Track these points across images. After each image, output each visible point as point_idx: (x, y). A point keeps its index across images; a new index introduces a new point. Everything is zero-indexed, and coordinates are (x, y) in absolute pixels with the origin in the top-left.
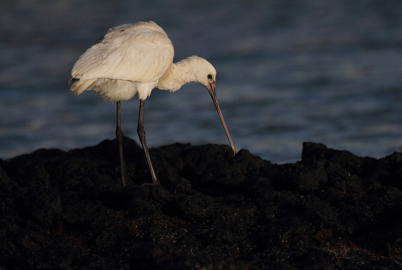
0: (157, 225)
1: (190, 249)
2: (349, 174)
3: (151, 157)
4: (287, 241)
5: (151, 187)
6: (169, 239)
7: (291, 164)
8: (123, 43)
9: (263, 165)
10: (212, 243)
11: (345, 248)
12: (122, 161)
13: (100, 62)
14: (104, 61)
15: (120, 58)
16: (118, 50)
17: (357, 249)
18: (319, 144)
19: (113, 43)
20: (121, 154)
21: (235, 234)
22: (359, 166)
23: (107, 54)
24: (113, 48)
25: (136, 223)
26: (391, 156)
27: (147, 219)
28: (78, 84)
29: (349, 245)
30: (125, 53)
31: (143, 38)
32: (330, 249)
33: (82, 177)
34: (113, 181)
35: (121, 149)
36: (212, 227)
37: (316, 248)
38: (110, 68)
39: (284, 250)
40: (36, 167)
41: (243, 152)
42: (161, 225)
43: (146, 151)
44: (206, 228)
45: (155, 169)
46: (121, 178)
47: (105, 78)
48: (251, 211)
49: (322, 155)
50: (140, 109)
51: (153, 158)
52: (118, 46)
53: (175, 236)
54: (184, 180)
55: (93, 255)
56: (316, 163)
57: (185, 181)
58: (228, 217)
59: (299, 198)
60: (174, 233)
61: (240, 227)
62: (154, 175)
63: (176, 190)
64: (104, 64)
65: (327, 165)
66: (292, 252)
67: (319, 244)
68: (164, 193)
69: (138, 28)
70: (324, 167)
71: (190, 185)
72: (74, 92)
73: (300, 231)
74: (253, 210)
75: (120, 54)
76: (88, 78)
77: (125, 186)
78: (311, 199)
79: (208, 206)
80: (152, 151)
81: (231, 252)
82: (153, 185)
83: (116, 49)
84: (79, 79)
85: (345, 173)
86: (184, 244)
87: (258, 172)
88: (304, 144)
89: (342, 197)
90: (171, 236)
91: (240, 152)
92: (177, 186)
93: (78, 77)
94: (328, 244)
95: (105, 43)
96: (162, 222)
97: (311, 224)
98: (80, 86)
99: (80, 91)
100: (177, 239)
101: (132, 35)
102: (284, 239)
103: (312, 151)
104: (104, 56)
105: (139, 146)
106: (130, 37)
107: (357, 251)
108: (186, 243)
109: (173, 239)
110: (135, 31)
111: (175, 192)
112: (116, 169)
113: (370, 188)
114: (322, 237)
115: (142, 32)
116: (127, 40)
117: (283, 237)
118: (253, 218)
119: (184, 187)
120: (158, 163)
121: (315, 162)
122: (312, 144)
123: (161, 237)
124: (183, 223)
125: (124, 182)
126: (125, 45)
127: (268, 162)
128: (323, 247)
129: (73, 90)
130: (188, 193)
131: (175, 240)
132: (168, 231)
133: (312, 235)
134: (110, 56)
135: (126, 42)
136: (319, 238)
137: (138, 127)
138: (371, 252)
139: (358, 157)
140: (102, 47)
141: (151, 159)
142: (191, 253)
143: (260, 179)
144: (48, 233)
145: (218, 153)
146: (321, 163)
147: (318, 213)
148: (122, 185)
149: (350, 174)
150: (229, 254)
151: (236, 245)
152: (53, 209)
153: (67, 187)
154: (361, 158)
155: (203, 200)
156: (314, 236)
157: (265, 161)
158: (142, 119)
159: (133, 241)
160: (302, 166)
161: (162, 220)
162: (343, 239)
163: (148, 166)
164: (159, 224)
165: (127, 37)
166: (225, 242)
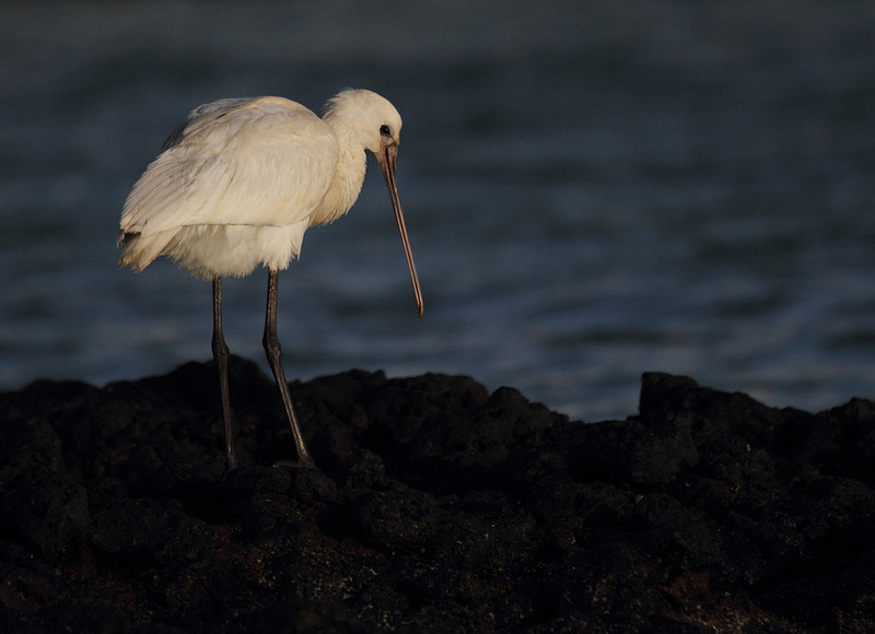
0: (305, 557)
1: (382, 614)
2: (748, 446)
3: (294, 403)
4: (604, 599)
5: (293, 472)
6: (334, 590)
7: (614, 422)
8: (228, 141)
9: (551, 425)
10: (432, 601)
11: (738, 616)
12: (227, 410)
13: (182, 190)
14: (193, 188)
15: (227, 177)
16: (220, 158)
17: (766, 620)
18: (679, 377)
19: (206, 144)
20: (225, 394)
21: (485, 581)
22: (772, 428)
23: (195, 171)
24: (207, 155)
25: (259, 554)
26: (844, 407)
27: (284, 543)
28: (139, 246)
29: (748, 609)
30: (237, 165)
31: (271, 126)
32: (704, 618)
33: (135, 445)
34: (207, 456)
35: (225, 385)
36: (432, 565)
37: (672, 615)
38: (206, 202)
39: (597, 620)
40: (31, 422)
41: (505, 395)
42: (315, 559)
43: (283, 389)
44: (419, 567)
46: (225, 450)
47: (197, 225)
48: (523, 528)
49: (687, 404)
50: (269, 292)
51: (299, 404)
52: (218, 150)
53: (348, 584)
54: (369, 455)
55: (160, 624)
56: (673, 420)
57: (372, 457)
58: (470, 541)
59: (632, 500)
60: (347, 576)
61: (496, 566)
62: (302, 443)
63: (350, 477)
64: (192, 195)
65: (697, 426)
66: (616, 625)
67: (677, 606)
68: (323, 483)
69: (255, 105)
70: (690, 430)
71: (382, 466)
72: (129, 266)
73: (635, 576)
74: (526, 526)
75: (224, 167)
76: (159, 228)
77: (233, 468)
78: (661, 505)
79: (423, 515)
80: (295, 387)
81: (476, 623)
82: (299, 465)
83: (215, 158)
84: (139, 234)
85: (739, 444)
86: (367, 604)
87: (538, 439)
88: (645, 376)
89: (732, 499)
90: (338, 585)
91: (499, 391)
92: (354, 468)
93: (136, 229)
94: (699, 607)
95: (188, 146)
96: (317, 551)
97: (660, 561)
98: (142, 252)
99: (145, 262)
100: (352, 592)
101: (246, 122)
102: (598, 594)
103: (661, 393)
104: (191, 176)
106: (242, 127)
107: (767, 625)
108: (372, 601)
109: (343, 590)
110: (250, 113)
111: (349, 483)
112: (215, 429)
113: (796, 479)
114: (686, 590)
115: (266, 114)
116: (236, 135)
117: (594, 589)
118: (526, 544)
119: (367, 472)
120: (310, 416)
121: (670, 419)
123: (315, 586)
124: (367, 553)
125: (232, 458)
126: (233, 145)
127: (561, 416)
128: (688, 615)
129: (127, 261)
130: (377, 486)
131: (347, 593)
132: (332, 573)
133: (663, 585)
134: (204, 176)
135: (236, 139)
136: (679, 594)
137: (265, 335)
138: (797, 628)
139: (768, 409)
140: (182, 155)
142: (384, 624)
143: (544, 457)
144: (58, 573)
145: (447, 395)
146: (684, 421)
147: (677, 534)
148: (227, 465)
149: (751, 447)
150: (472, 626)
151: (486, 605)
152: (69, 518)
153: (102, 469)
154: (775, 409)
155: (413, 503)
156: (666, 589)
157: (555, 413)
158: (273, 317)
159: (251, 593)
160: (640, 426)
161: (319, 547)
162: (733, 596)
163: (286, 423)
164: (312, 557)
165: (235, 128)
166: (461, 599)
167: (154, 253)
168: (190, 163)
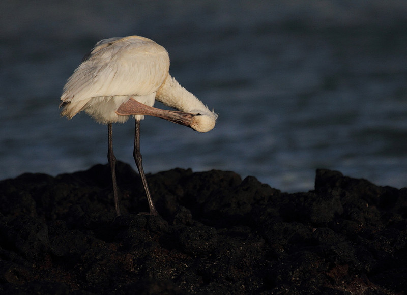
0: (153, 258)
1: (190, 286)
2: (367, 205)
3: (148, 184)
4: (298, 278)
5: (147, 217)
6: (167, 274)
7: (303, 193)
8: (113, 56)
9: (272, 194)
10: (215, 280)
11: (362, 287)
12: (115, 187)
13: (91, 81)
14: (96, 79)
15: (112, 74)
16: (109, 64)
17: (376, 288)
18: (334, 171)
19: (102, 59)
20: (114, 179)
21: (240, 270)
22: (379, 196)
23: (97, 71)
24: (103, 64)
25: (131, 257)
27: (143, 252)
28: (70, 107)
29: (367, 284)
30: (117, 67)
31: (134, 49)
32: (346, 288)
33: (71, 204)
34: (106, 210)
35: (114, 175)
36: (214, 262)
37: (330, 286)
38: (103, 86)
39: (294, 289)
40: (21, 193)
41: (250, 180)
42: (158, 259)
43: (143, 177)
44: (209, 263)
45: (152, 197)
46: (115, 207)
47: (99, 97)
48: (259, 244)
49: (337, 184)
50: (136, 130)
51: (150, 185)
52: (108, 61)
53: (174, 271)
54: (184, 209)
55: (83, 291)
56: (331, 192)
57: (186, 210)
58: (233, 250)
59: (311, 231)
60: (173, 268)
61: (245, 263)
62: (152, 203)
63: (175, 220)
64: (96, 82)
65: (343, 195)
66: (303, 291)
67: (333, 282)
68: (162, 223)
69: (126, 39)
70: (339, 197)
71: (190, 215)
72: (65, 116)
73: (312, 267)
74: (260, 244)
75: (111, 69)
76: (79, 100)
77: (118, 215)
78: (325, 233)
79: (210, 238)
80: (149, 176)
81: (236, 291)
82: (150, 214)
83: (106, 64)
84: (70, 102)
85: (363, 204)
86: (184, 281)
87: (266, 202)
88: (318, 171)
89: (360, 230)
90: (169, 272)
91: (247, 178)
92: (177, 215)
93: (68, 100)
94: (343, 282)
95: (93, 60)
96: (159, 256)
97: (324, 260)
98: (72, 109)
99: (73, 115)
100: (176, 275)
101: (121, 47)
102: (295, 276)
103: (326, 179)
105: (134, 172)
106: (119, 50)
107: (376, 291)
108: (186, 280)
109: (172, 274)
111: (174, 223)
112: (110, 197)
113: (390, 220)
114: (337, 274)
115: (131, 43)
116: (116, 54)
117: (293, 273)
118: (260, 252)
119: (184, 217)
120: (156, 190)
121: (329, 191)
122: (327, 172)
123: (158, 272)
124: (183, 257)
125: (118, 210)
127: (277, 190)
128: (338, 286)
129: (64, 113)
130: (188, 224)
131: (173, 276)
132: (166, 266)
133: (326, 271)
134: (101, 73)
135: (116, 56)
136: (333, 276)
137: (134, 150)
138: (390, 292)
139: (377, 186)
140: (90, 65)
141: (148, 186)
142: (191, 291)
143: (269, 210)
144: (34, 266)
145: (222, 180)
146: (336, 193)
147: (333, 247)
149: (369, 205)
150: (234, 291)
151: (241, 282)
152: (39, 240)
153: (55, 216)
154: (381, 187)
155: (205, 232)
156: (327, 274)
157: (274, 189)
158: (138, 143)
159: (127, 276)
160: (315, 195)
161: (160, 254)
162: (359, 277)
163: (144, 194)
164: (156, 258)
166: (228, 279)
167: (77, 110)
168: (94, 68)
